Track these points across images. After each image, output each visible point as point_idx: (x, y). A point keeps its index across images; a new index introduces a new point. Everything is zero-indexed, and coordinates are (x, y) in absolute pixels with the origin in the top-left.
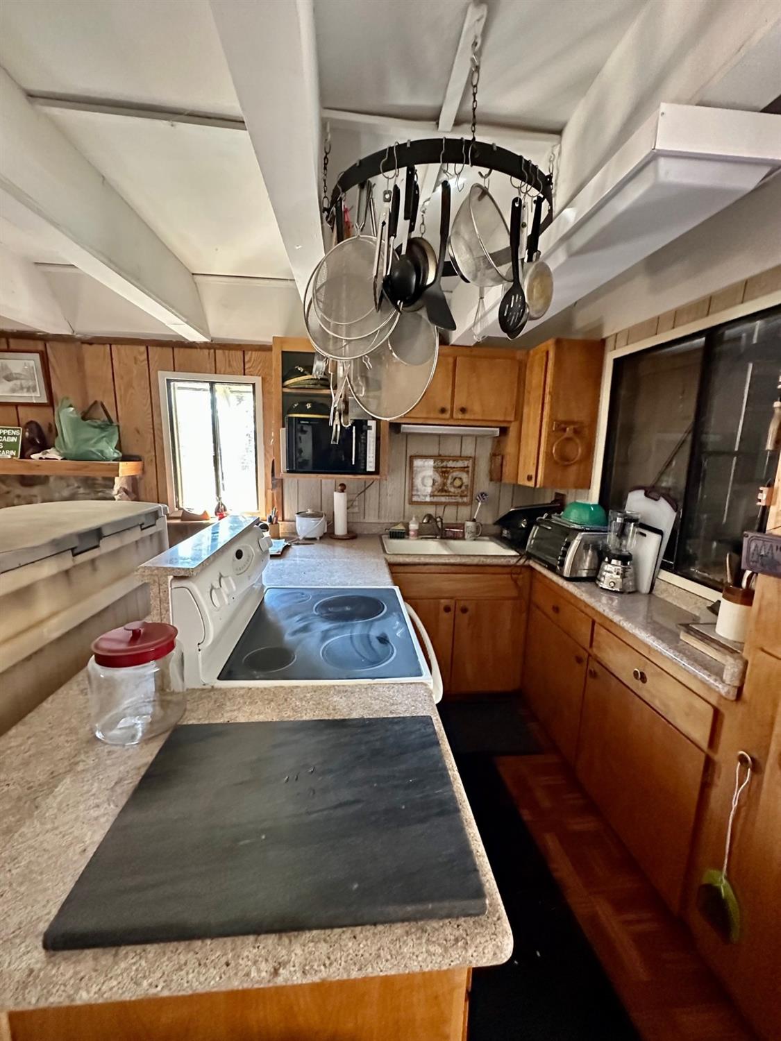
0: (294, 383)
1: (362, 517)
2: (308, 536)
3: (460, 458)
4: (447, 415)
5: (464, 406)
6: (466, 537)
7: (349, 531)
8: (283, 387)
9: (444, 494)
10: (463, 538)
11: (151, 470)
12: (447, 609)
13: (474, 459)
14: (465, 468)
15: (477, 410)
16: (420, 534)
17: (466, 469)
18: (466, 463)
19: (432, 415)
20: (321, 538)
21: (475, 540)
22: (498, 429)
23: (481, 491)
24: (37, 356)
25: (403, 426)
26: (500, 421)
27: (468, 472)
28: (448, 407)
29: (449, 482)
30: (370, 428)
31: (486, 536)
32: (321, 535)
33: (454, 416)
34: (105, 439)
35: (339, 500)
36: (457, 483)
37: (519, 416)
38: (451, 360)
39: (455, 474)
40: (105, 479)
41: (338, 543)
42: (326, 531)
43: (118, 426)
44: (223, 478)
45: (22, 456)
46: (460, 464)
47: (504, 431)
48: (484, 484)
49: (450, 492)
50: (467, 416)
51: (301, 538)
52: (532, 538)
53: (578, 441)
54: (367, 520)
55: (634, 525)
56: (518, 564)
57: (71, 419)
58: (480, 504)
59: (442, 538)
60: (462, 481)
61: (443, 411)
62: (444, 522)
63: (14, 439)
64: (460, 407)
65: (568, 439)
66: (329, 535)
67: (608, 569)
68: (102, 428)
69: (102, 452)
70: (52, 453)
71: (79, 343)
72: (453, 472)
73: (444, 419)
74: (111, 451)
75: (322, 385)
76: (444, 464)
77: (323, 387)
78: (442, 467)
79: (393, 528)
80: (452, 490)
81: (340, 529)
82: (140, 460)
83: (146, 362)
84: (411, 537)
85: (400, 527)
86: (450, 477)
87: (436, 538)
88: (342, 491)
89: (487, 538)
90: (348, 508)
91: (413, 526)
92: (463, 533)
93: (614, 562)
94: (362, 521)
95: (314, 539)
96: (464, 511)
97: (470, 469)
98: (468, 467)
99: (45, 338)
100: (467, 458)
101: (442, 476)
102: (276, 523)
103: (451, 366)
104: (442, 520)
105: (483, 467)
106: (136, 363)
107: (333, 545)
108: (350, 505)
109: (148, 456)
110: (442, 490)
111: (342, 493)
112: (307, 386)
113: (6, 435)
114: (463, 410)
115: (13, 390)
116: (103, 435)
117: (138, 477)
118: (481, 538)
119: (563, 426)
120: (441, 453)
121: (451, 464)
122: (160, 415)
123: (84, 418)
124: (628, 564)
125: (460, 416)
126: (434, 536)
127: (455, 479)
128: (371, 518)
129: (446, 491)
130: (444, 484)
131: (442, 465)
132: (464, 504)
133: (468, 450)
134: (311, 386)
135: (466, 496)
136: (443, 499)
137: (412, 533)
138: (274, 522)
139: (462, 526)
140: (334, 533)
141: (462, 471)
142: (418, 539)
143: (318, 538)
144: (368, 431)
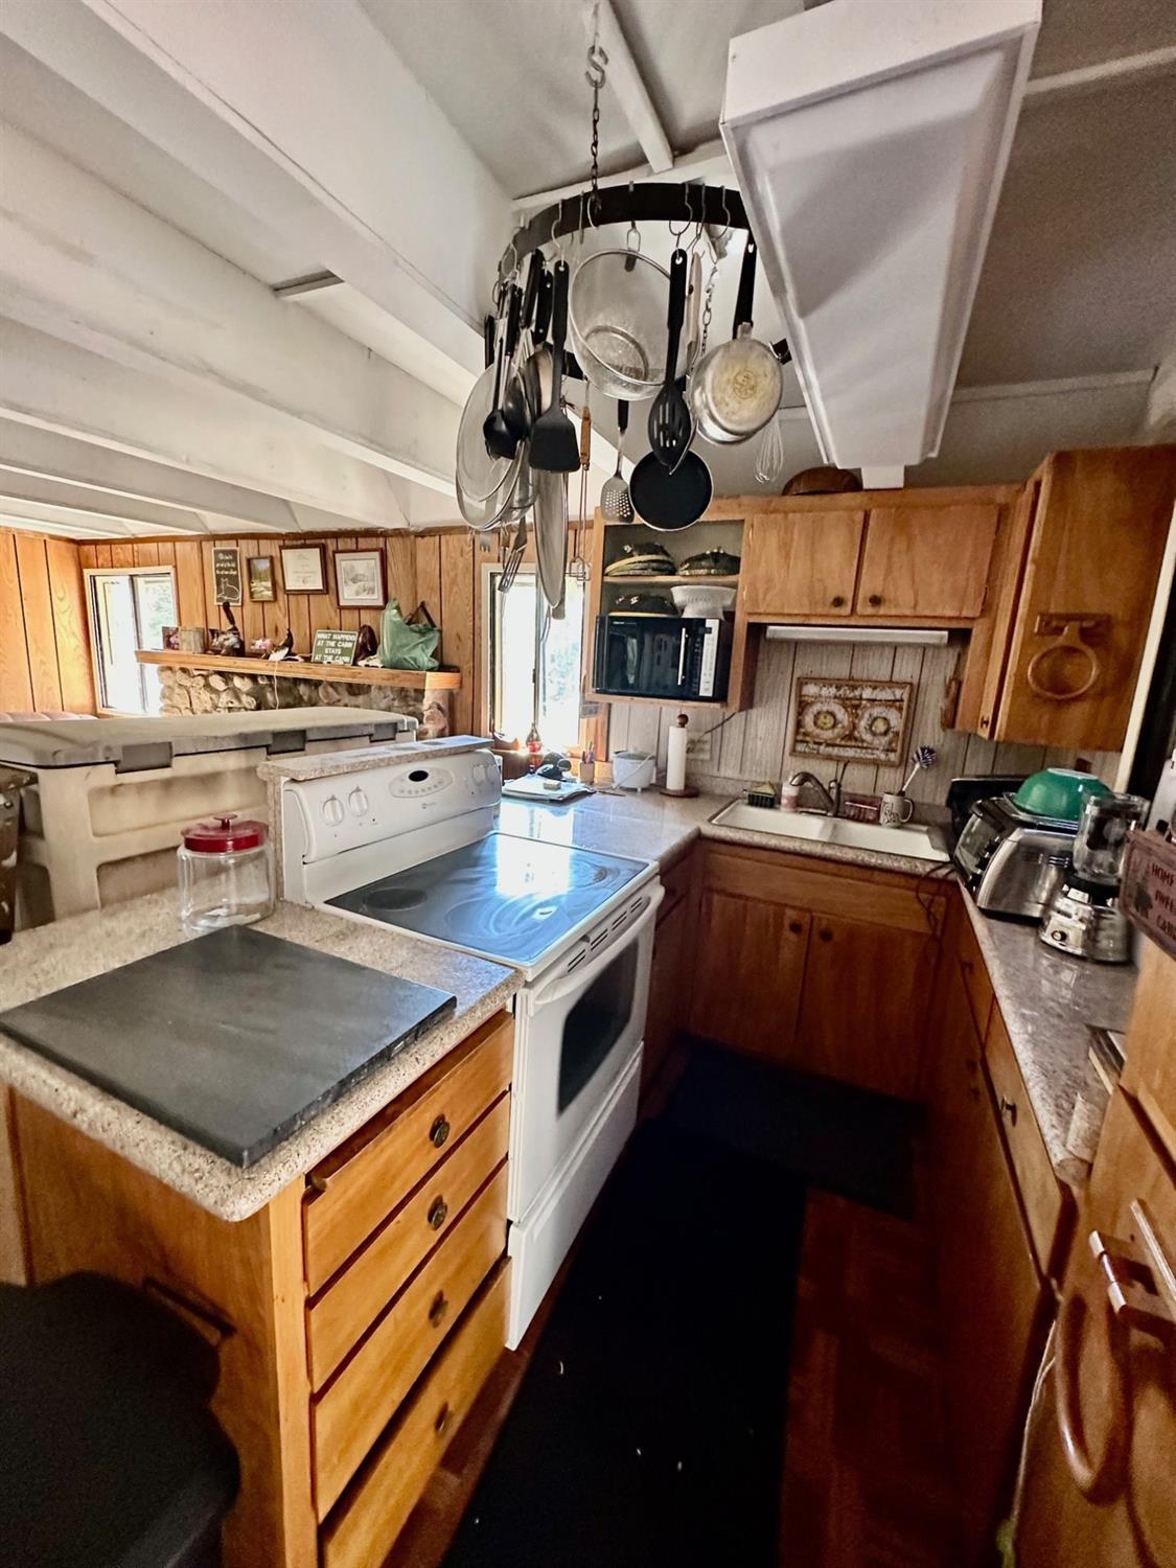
0: (617, 569)
1: (716, 769)
2: (623, 785)
3: (891, 683)
4: (846, 610)
5: (878, 593)
6: (881, 821)
7: (686, 786)
8: (604, 574)
9: (853, 743)
10: (875, 822)
11: (468, 682)
12: (796, 928)
13: (915, 690)
14: (898, 701)
15: (902, 601)
16: (799, 804)
17: (898, 704)
18: (898, 693)
19: (820, 610)
20: (644, 790)
21: (898, 828)
22: (946, 633)
23: (927, 744)
24: (377, 555)
25: (771, 628)
26: (951, 618)
27: (900, 709)
28: (849, 596)
29: (863, 723)
30: (709, 631)
31: (919, 822)
32: (646, 785)
33: (859, 608)
34: (420, 645)
35: (676, 740)
36: (880, 726)
37: (988, 608)
38: (860, 516)
39: (876, 711)
40: (416, 690)
41: (670, 803)
42: (654, 781)
43: (440, 631)
44: (544, 699)
45: (355, 664)
46: (886, 695)
47: (960, 637)
48: (930, 732)
49: (863, 741)
50: (882, 611)
51: (614, 786)
52: (969, 832)
53: (1090, 652)
54: (722, 774)
55: (1136, 824)
56: (934, 875)
57: (395, 623)
58: (917, 766)
59: (836, 816)
60: (889, 724)
61: (838, 602)
62: (842, 789)
63: (350, 645)
64: (869, 595)
65: (1069, 651)
66: (657, 788)
67: (1063, 908)
68: (422, 633)
69: (415, 660)
70: (375, 661)
71: (412, 537)
72: (872, 706)
73: (840, 616)
74: (424, 657)
75: (654, 569)
76: (857, 693)
77: (655, 573)
78: (855, 698)
79: (754, 789)
80: (868, 737)
81: (675, 782)
82: (458, 672)
83: (471, 554)
84: (783, 809)
85: (768, 790)
86: (867, 716)
87: (825, 815)
88: (682, 725)
89: (925, 828)
90: (688, 751)
91: (789, 791)
92: (878, 812)
93: (1074, 893)
94: (715, 773)
95: (635, 790)
96: (889, 778)
97: (905, 705)
98: (902, 700)
99: (384, 534)
100: (902, 685)
101: (851, 715)
102: (591, 762)
103: (859, 527)
104: (839, 786)
105: (934, 703)
106: (462, 556)
107: (663, 805)
108: (692, 747)
109: (466, 667)
110: (850, 737)
111: (682, 729)
112: (631, 573)
113: (345, 641)
114: (876, 601)
115: (357, 593)
116: (423, 639)
117: (455, 692)
118: (910, 826)
119: (1054, 623)
120: (856, 675)
121: (867, 693)
122: (480, 618)
123: (409, 623)
124: (1109, 902)
125: (870, 610)
126: (824, 812)
127: (875, 719)
128: (729, 770)
129: (856, 739)
130: (854, 727)
131: (851, 695)
132: (889, 764)
133: (907, 669)
134: (638, 572)
135: (895, 751)
136: (850, 753)
137: (784, 801)
138: (587, 761)
139: (875, 801)
140: (664, 786)
141: (891, 706)
142: (796, 812)
143: (639, 790)
144: (706, 636)
